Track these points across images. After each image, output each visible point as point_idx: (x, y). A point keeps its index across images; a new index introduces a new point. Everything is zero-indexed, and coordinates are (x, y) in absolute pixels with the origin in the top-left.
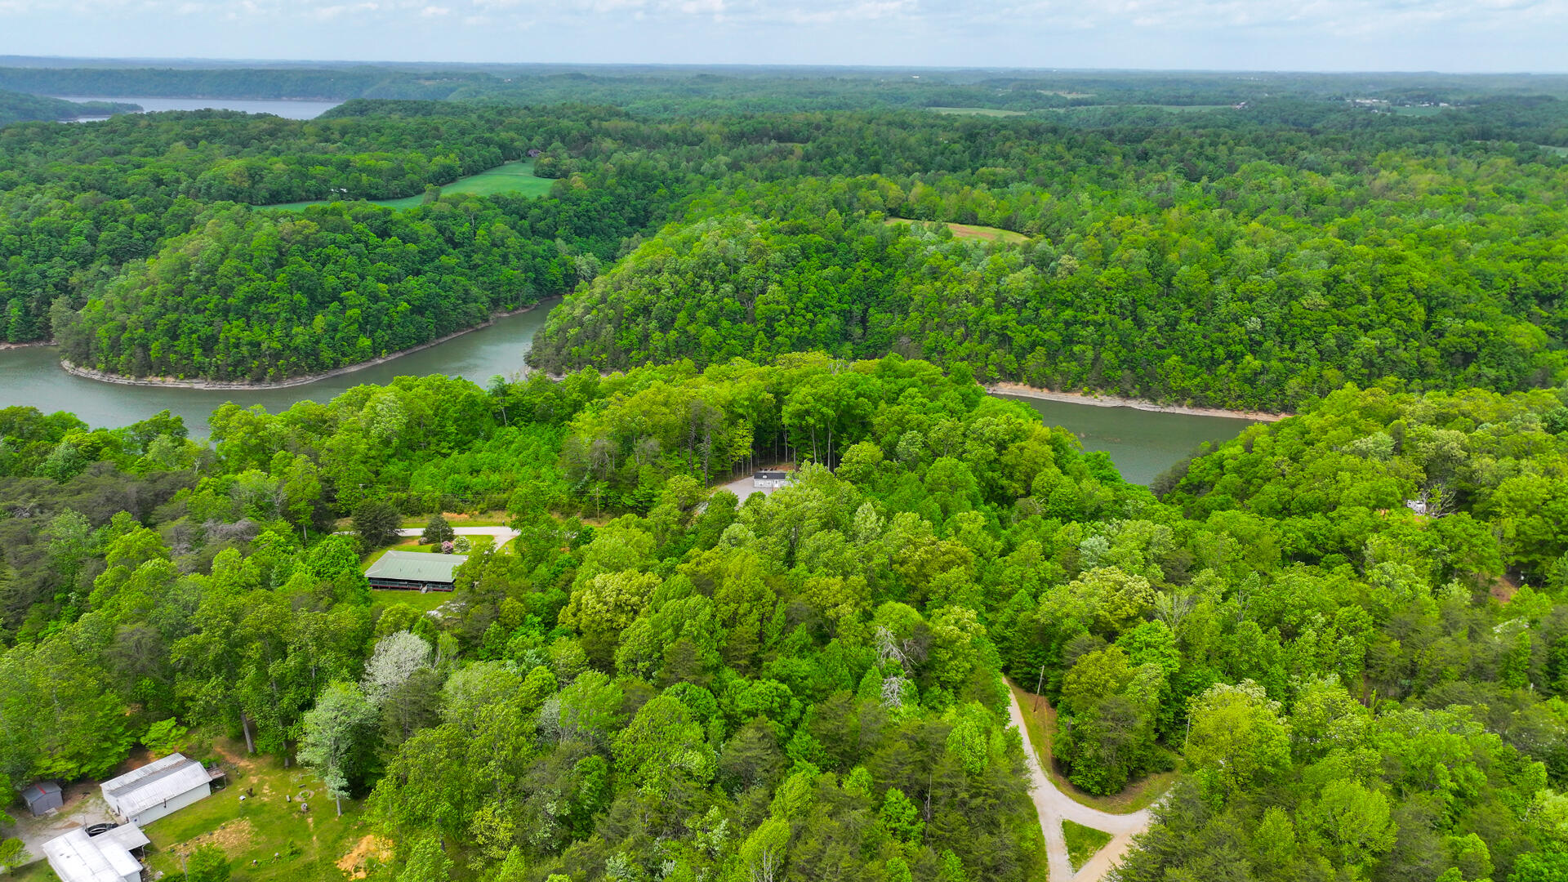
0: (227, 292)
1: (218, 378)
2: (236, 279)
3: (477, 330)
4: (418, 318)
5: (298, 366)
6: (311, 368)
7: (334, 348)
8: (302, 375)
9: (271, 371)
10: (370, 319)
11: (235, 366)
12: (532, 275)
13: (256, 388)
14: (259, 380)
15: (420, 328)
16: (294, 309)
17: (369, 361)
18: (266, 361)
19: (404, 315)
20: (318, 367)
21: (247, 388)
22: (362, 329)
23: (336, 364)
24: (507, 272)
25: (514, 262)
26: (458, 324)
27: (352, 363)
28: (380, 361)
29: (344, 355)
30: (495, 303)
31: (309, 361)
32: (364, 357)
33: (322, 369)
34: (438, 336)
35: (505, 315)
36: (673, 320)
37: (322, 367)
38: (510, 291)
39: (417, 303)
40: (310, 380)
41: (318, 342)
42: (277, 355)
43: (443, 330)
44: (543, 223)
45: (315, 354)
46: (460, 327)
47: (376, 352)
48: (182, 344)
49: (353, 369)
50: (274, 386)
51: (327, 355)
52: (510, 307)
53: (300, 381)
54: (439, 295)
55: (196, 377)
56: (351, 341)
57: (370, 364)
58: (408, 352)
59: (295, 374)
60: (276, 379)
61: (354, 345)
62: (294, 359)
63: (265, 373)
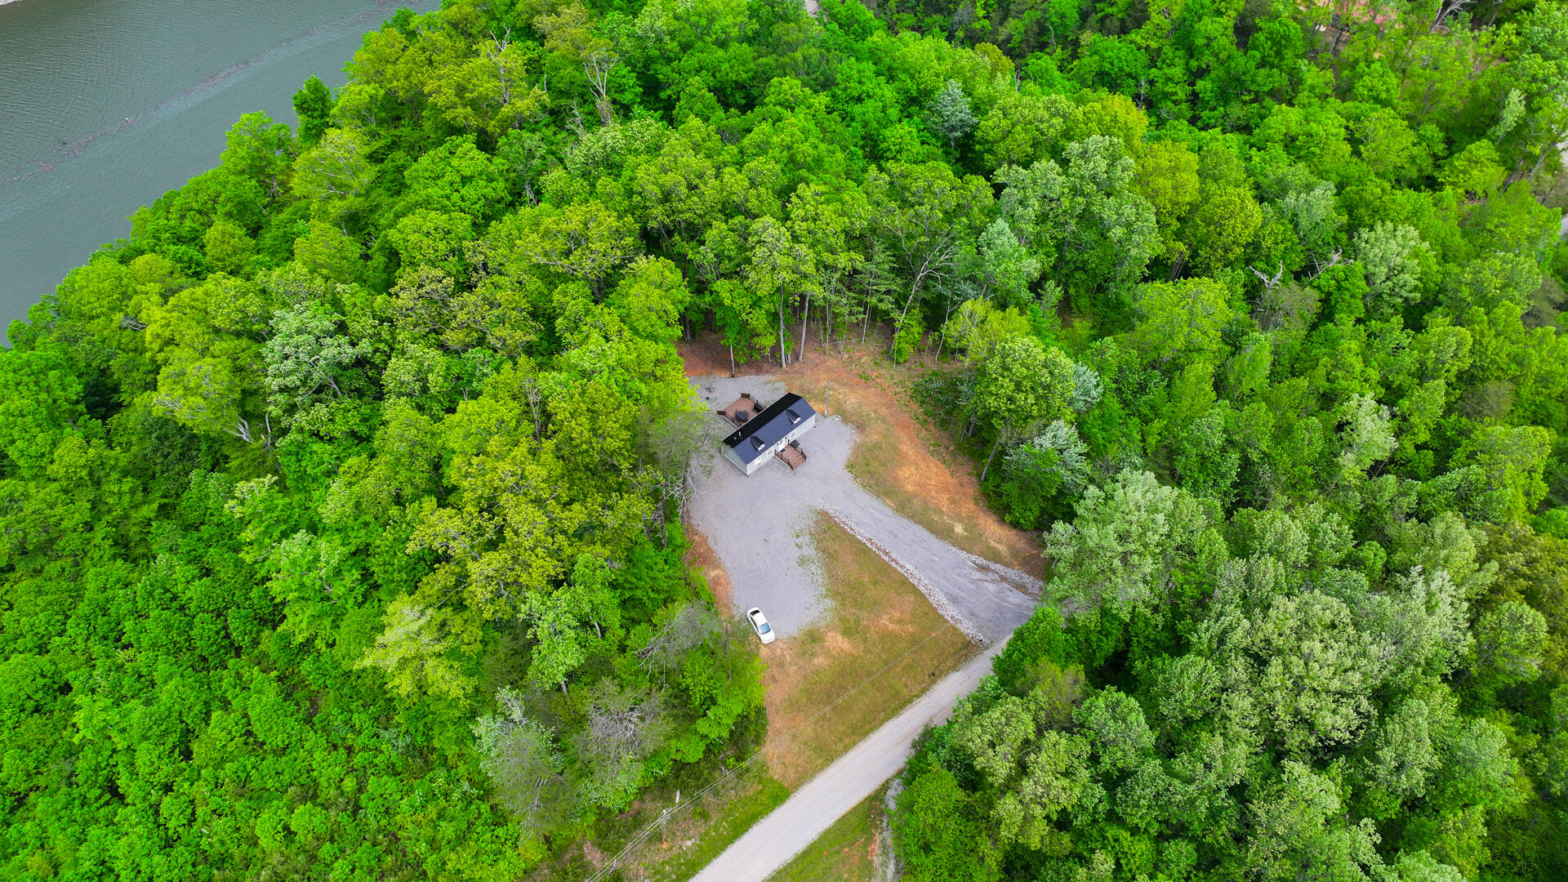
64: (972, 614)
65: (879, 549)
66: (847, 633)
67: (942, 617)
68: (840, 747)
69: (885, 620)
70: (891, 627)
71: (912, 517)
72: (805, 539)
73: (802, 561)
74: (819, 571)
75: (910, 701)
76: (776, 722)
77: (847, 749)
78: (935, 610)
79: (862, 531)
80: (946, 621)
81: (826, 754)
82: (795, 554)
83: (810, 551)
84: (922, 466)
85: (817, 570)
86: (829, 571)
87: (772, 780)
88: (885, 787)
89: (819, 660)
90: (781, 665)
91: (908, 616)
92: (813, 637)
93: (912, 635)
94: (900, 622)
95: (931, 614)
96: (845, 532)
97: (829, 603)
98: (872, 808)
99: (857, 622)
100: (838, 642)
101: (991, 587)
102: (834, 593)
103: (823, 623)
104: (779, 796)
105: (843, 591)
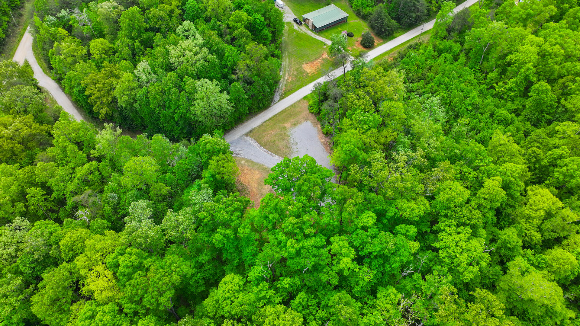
64: (245, 142)
65: (271, 154)
66: (284, 128)
67: (255, 140)
68: (290, 108)
69: (274, 133)
70: (272, 132)
71: (258, 164)
72: (295, 150)
73: (296, 144)
75: (270, 119)
76: (306, 109)
77: (288, 107)
78: (257, 141)
79: (276, 158)
81: (292, 106)
82: (299, 146)
83: (294, 147)
84: (250, 180)
86: (288, 142)
88: (279, 101)
89: (293, 120)
90: (304, 118)
91: (266, 136)
92: (295, 125)
93: (265, 132)
94: (268, 134)
96: (281, 156)
97: (289, 134)
98: (283, 97)
99: (282, 130)
100: (288, 125)
101: (237, 150)
102: (288, 136)
103: (291, 128)
104: (305, 98)
105: (284, 137)
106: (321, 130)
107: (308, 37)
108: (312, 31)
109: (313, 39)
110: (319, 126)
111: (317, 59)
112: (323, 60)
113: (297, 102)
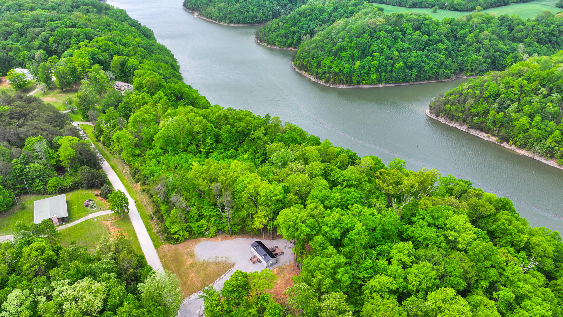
0: (334, 45)
1: (317, 77)
2: (340, 40)
3: (441, 82)
4: (407, 70)
5: (343, 80)
6: (347, 82)
7: (360, 76)
8: (343, 84)
9: (332, 80)
10: (382, 67)
11: (322, 74)
12: (489, 60)
13: (326, 85)
14: (327, 82)
15: (406, 76)
16: (352, 56)
17: (376, 84)
18: (332, 75)
19: (400, 68)
20: (350, 82)
21: (323, 84)
22: (377, 70)
23: (358, 83)
24: (475, 56)
25: (482, 52)
26: (430, 77)
27: (367, 84)
28: (381, 86)
29: (364, 80)
30: (461, 70)
31: (347, 80)
32: (372, 83)
33: (352, 84)
34: (416, 80)
35: (465, 77)
36: (509, 106)
37: (353, 84)
38: (472, 66)
39: (410, 64)
40: (345, 87)
41: (355, 72)
42: (336, 74)
43: (419, 78)
44: (520, 33)
45: (350, 76)
46: (430, 78)
47: (380, 81)
48: (313, 62)
49: (367, 87)
50: (331, 86)
51: (355, 78)
52: (468, 74)
53: (341, 86)
54: (423, 62)
55: (312, 75)
56: (369, 75)
57: (375, 86)
58: (397, 85)
59: (339, 83)
60: (333, 83)
61: (370, 77)
62: (342, 77)
63: (330, 80)
64: (190, 303)
65: (218, 280)
66: (191, 264)
67: (192, 294)
68: (163, 261)
69: (193, 275)
70: (190, 276)
72: (224, 259)
73: (217, 257)
74: (212, 260)
76: (173, 247)
77: (161, 262)
78: (194, 292)
79: (225, 276)
80: (190, 295)
81: (162, 258)
82: (220, 256)
83: (220, 259)
85: (214, 260)
86: (212, 263)
87: (161, 245)
89: (186, 257)
90: (187, 248)
91: (193, 282)
92: (192, 256)
93: (187, 283)
94: (192, 280)
95: (193, 290)
96: (226, 271)
97: (201, 261)
99: (194, 267)
100: (190, 261)
101: (198, 312)
102: (204, 263)
103: (196, 259)
104: (156, 247)
105: (204, 265)
106: (207, 239)
107: (70, 229)
108: (61, 225)
109: (76, 226)
110: (202, 239)
111: (108, 229)
112: (112, 225)
113: (158, 254)
